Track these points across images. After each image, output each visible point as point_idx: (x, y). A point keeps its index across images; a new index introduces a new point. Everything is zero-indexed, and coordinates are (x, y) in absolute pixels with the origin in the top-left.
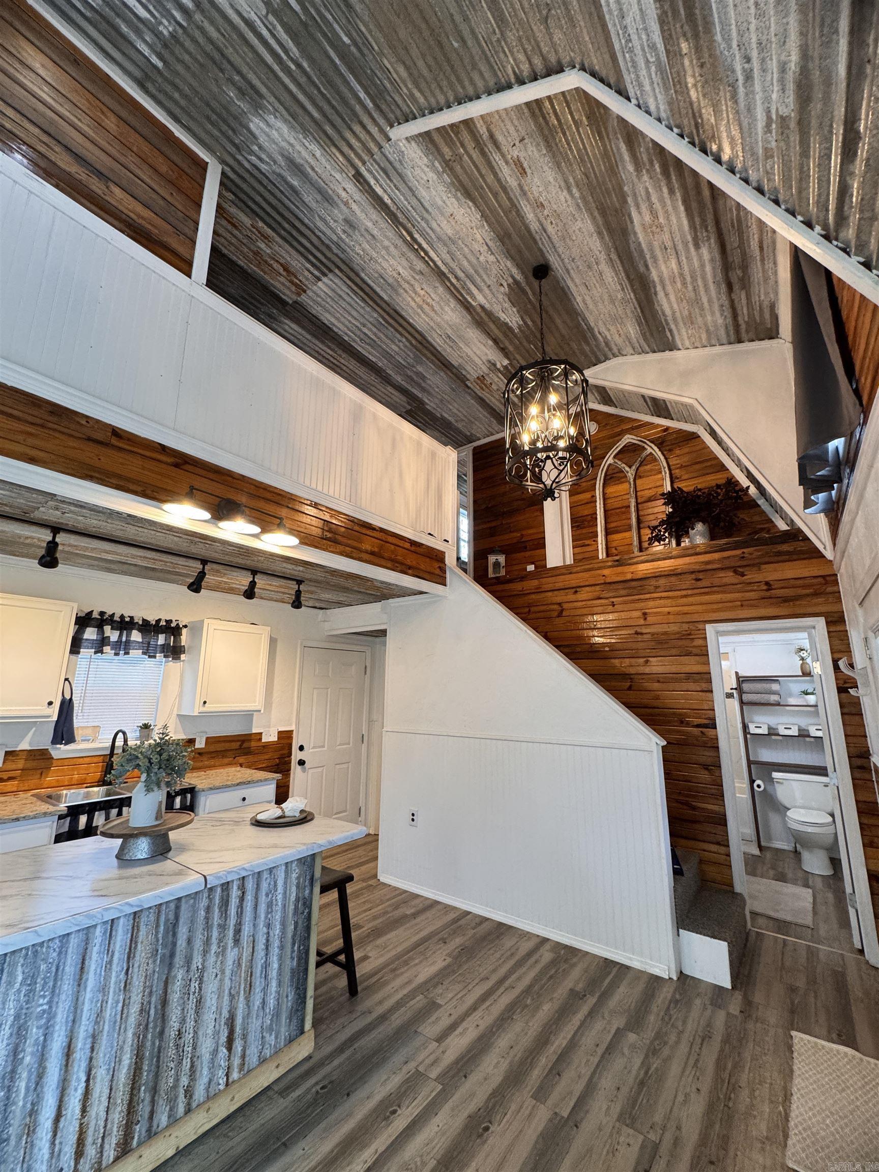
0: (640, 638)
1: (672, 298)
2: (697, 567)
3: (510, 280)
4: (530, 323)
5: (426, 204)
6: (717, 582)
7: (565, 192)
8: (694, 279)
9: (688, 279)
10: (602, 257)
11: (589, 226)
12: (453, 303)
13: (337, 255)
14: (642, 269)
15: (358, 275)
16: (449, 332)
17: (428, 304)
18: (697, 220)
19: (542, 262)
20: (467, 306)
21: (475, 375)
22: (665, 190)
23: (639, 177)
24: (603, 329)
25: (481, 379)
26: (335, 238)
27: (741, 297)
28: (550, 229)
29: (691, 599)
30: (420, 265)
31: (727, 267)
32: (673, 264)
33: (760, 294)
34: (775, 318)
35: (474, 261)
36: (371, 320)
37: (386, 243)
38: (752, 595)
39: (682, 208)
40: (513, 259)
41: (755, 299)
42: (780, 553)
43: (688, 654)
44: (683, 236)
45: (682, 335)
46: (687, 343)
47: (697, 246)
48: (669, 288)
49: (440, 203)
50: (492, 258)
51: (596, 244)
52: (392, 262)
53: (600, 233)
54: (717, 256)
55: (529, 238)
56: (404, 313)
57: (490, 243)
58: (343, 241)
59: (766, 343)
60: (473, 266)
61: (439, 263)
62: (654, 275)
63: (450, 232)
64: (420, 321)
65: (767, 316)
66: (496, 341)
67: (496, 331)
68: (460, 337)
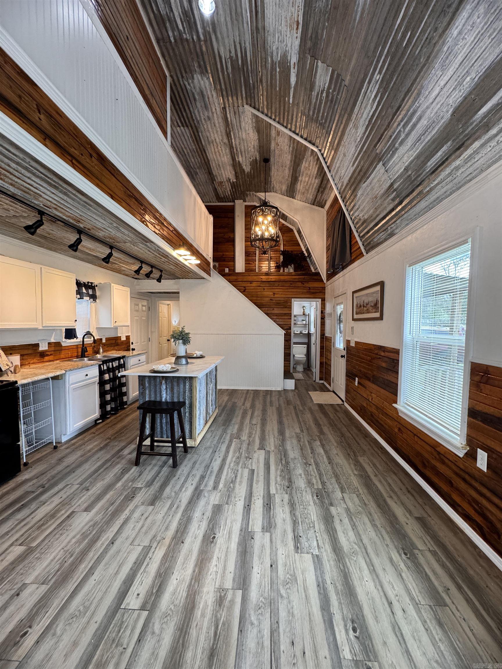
0: (272, 301)
1: (302, 186)
2: (291, 280)
3: (254, 158)
4: (252, 172)
5: (242, 127)
6: (296, 285)
7: (288, 147)
8: (310, 185)
9: (309, 184)
10: (288, 166)
11: (289, 157)
12: (229, 156)
13: (195, 124)
14: (297, 175)
15: (198, 132)
16: (220, 164)
17: (219, 152)
18: (319, 173)
19: (268, 157)
20: (233, 159)
21: (219, 180)
22: (315, 163)
23: (310, 156)
24: (274, 183)
25: (221, 183)
26: (199, 119)
27: (320, 195)
28: (276, 151)
29: (288, 290)
30: (226, 140)
31: (320, 187)
32: (307, 179)
33: (325, 196)
34: (325, 203)
35: (246, 148)
36: (191, 148)
37: (219, 130)
38: (305, 291)
39: (317, 169)
40: (260, 153)
41: (323, 197)
42: (314, 279)
43: (286, 308)
44: (313, 174)
45: (298, 196)
46: (299, 199)
47: (316, 178)
48: (302, 183)
49: (247, 129)
50: (253, 150)
51: (288, 163)
52: (216, 135)
53: (291, 161)
54: (319, 183)
55: (269, 150)
56: (207, 151)
57: (255, 146)
58: (201, 121)
59: (320, 209)
60: (245, 149)
61: (234, 144)
62: (300, 178)
63: (244, 137)
64: (211, 156)
65: (324, 202)
66: (236, 173)
67: (239, 171)
68: (223, 167)
